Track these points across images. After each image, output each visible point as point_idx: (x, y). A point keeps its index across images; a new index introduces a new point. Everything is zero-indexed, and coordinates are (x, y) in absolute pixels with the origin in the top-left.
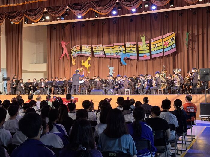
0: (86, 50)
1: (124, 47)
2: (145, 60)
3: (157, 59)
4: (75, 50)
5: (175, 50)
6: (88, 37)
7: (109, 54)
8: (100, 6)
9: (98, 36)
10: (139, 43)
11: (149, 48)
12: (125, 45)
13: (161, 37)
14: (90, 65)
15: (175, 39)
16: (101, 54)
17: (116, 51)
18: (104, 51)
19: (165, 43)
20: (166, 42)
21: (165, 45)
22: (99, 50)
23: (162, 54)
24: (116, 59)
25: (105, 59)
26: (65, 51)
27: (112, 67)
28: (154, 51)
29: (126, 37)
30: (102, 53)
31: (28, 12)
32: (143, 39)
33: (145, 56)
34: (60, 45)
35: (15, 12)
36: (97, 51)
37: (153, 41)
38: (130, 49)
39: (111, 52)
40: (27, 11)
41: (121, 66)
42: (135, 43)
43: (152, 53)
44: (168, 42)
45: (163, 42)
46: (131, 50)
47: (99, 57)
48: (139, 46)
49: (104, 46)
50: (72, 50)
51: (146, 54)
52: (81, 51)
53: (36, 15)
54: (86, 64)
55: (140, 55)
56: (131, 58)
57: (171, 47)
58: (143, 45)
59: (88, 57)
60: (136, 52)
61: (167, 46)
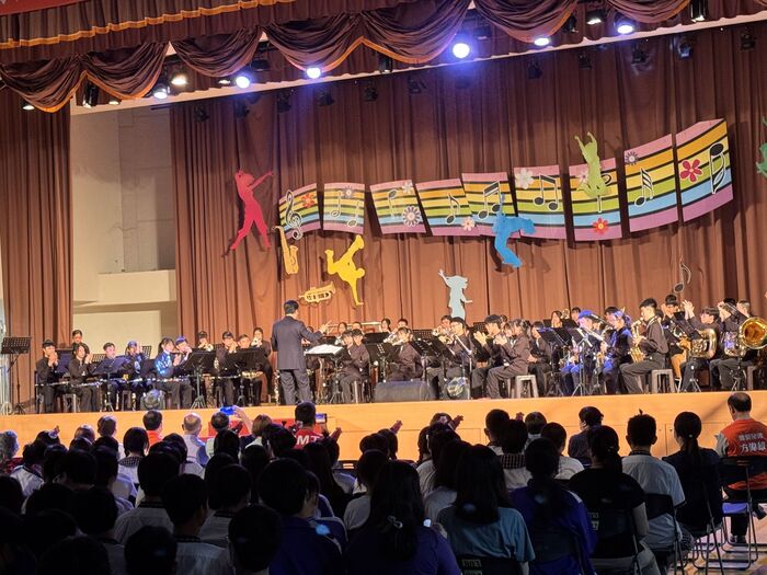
0: (343, 205)
1: (507, 187)
2: (601, 242)
3: (656, 236)
4: (294, 209)
5: (728, 195)
6: (350, 150)
7: (444, 221)
8: (397, 27)
9: (395, 144)
10: (572, 170)
11: (614, 190)
12: (511, 181)
13: (667, 141)
14: (361, 273)
15: (726, 148)
16: (409, 221)
17: (473, 208)
18: (422, 209)
19: (687, 165)
20: (691, 161)
21: (685, 174)
22: (398, 205)
23: (672, 217)
24: (475, 243)
25: (425, 242)
26: (253, 212)
27: (457, 277)
28: (640, 201)
29: (515, 145)
30: (411, 216)
31: (99, 63)
32: (589, 151)
33: (601, 226)
34: (230, 186)
35: (46, 62)
36: (393, 211)
37: (632, 159)
38: (533, 196)
39: (451, 212)
40: (95, 59)
41: (499, 270)
42: (555, 170)
43: (632, 210)
44: (697, 162)
45: (676, 162)
46: (539, 201)
47: (402, 234)
48: (573, 183)
49: (420, 187)
50: (281, 208)
51: (604, 217)
52: (321, 213)
53: (133, 72)
54: (345, 268)
55: (577, 221)
56: (539, 234)
57: (710, 183)
58: (591, 179)
59: (352, 236)
60: (560, 208)
61: (693, 179)
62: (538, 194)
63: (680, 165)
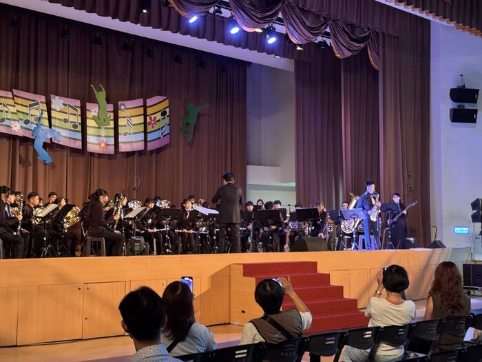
1: (45, 107)
5: (166, 141)
10: (89, 105)
11: (112, 124)
13: (141, 101)
15: (168, 114)
19: (150, 118)
21: (150, 123)
23: (140, 146)
28: (125, 134)
33: (102, 145)
37: (123, 107)
38: (63, 116)
39: (4, 115)
42: (78, 103)
43: (121, 138)
44: (155, 118)
45: (145, 115)
46: (66, 121)
48: (88, 114)
51: (105, 140)
55: (89, 139)
57: (160, 132)
58: (100, 114)
60: (79, 128)
61: (153, 127)
62: (66, 116)
63: (148, 118)
